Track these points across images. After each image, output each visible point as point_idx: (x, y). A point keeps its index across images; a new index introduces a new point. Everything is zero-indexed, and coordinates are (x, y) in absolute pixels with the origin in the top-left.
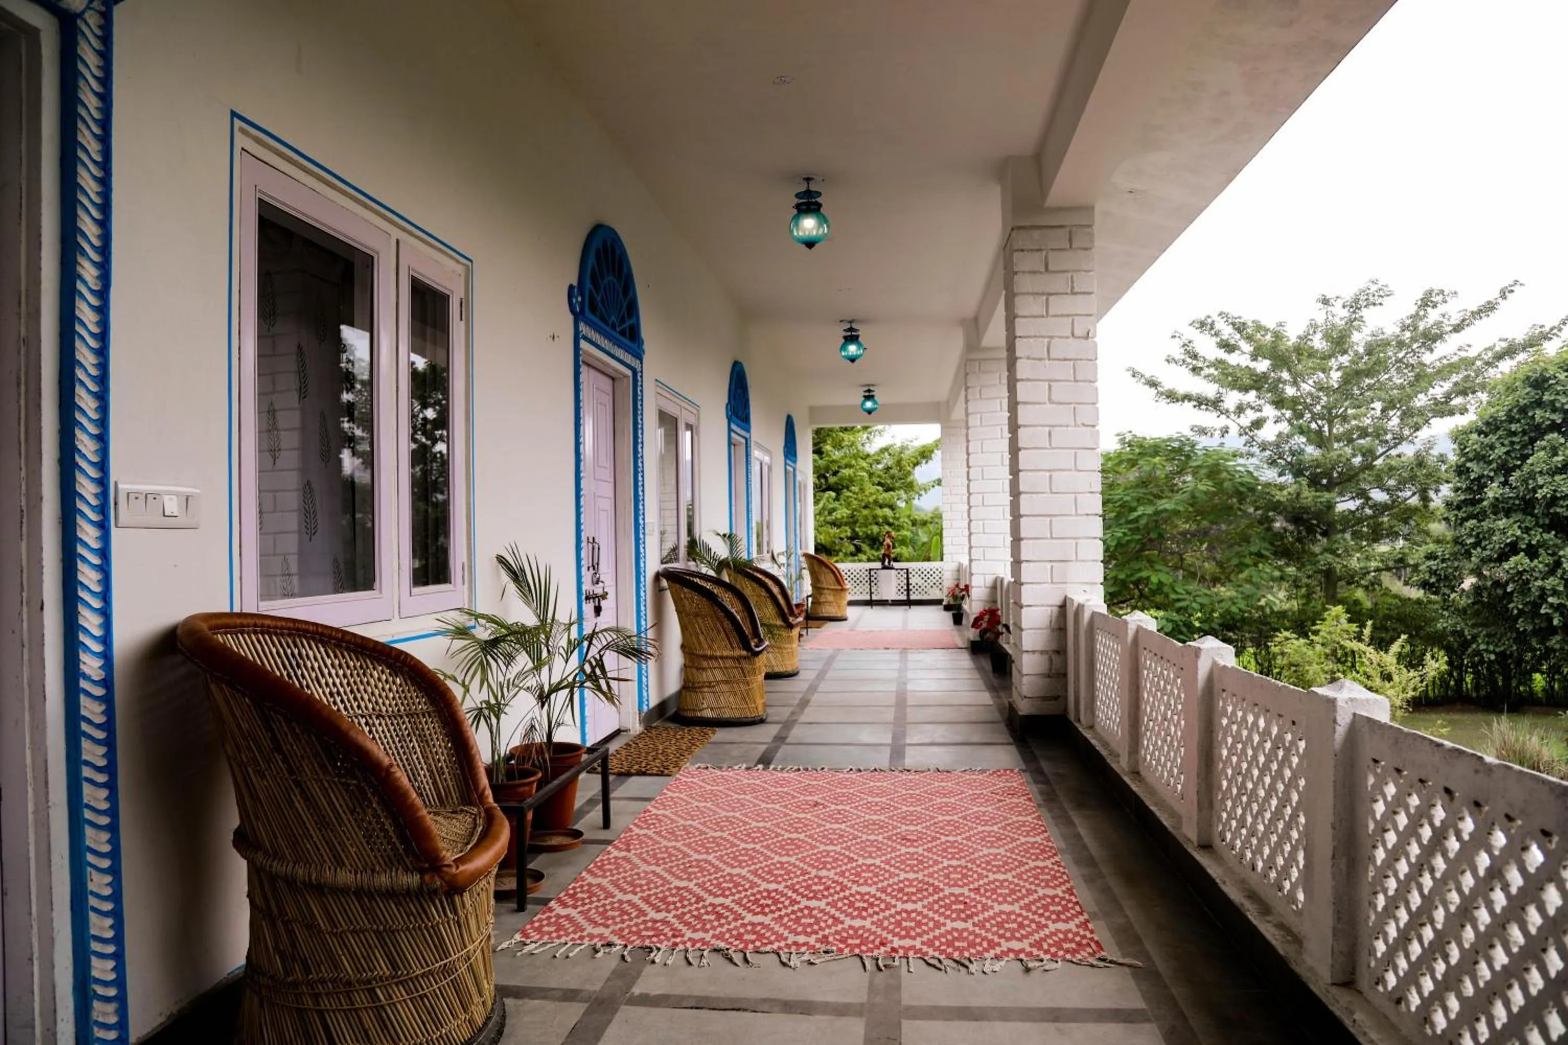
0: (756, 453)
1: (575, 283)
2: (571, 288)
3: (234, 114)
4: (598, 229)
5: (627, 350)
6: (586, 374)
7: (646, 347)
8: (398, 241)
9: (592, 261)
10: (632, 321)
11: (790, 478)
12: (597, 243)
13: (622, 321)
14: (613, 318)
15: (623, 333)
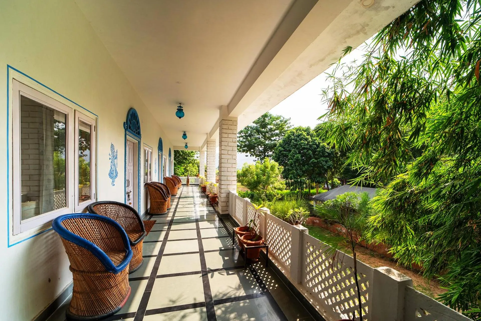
0: (164, 157)
1: (125, 122)
2: (124, 123)
3: (8, 66)
4: (131, 109)
5: (138, 137)
6: (128, 143)
7: (142, 136)
8: (75, 110)
9: (130, 117)
10: (139, 130)
11: (170, 160)
12: (131, 113)
13: (137, 130)
14: (135, 130)
15: (137, 133)
